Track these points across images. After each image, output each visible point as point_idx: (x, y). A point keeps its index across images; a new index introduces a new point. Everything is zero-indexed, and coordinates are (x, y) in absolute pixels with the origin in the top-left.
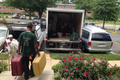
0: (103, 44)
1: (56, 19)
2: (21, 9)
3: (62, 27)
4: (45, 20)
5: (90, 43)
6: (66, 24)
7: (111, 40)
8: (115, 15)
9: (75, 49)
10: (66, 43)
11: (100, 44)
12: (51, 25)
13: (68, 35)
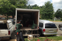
0: (52, 30)
1: (22, 17)
5: (44, 30)
7: (56, 27)
8: (52, 16)
9: (35, 35)
10: (29, 31)
11: (51, 30)
13: (30, 26)
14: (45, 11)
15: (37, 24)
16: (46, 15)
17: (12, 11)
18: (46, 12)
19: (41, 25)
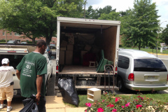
0: (153, 77)
1: (72, 40)
2: (20, 34)
3: (83, 53)
4: (55, 48)
5: (132, 76)
6: (88, 48)
7: (165, 70)
9: (107, 87)
10: (91, 76)
11: (149, 77)
12: (65, 49)
13: (92, 65)
14: (134, 25)
15: (112, 59)
16: (136, 35)
17: (46, 23)
18: (136, 29)
19: (124, 62)
